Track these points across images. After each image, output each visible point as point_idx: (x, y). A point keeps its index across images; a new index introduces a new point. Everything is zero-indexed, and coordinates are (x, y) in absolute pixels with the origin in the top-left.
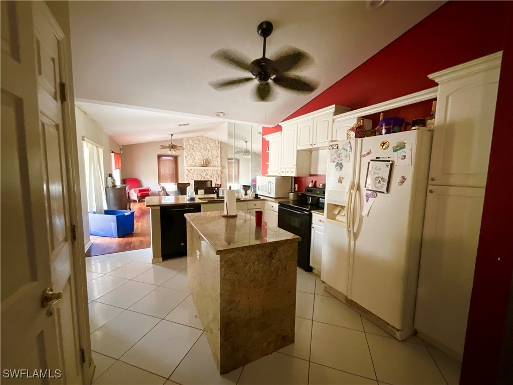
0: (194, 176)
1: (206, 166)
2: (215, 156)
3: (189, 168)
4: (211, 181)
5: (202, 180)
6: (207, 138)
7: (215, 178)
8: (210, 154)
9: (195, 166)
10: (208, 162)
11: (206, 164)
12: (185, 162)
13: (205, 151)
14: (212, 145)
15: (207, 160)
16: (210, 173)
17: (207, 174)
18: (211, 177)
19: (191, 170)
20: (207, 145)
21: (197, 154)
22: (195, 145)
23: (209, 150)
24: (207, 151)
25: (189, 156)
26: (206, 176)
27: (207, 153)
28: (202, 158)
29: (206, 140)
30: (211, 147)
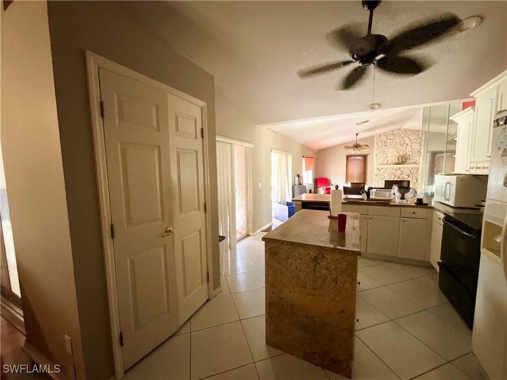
0: (385, 175)
1: (402, 163)
2: (417, 151)
3: (380, 167)
4: (409, 182)
5: (395, 179)
6: (405, 130)
7: (414, 178)
8: (409, 148)
9: (387, 164)
10: (406, 159)
11: (403, 160)
12: (375, 160)
13: (402, 146)
14: (413, 137)
15: (403, 157)
16: (407, 172)
17: (402, 173)
18: (409, 176)
19: (382, 169)
20: (406, 139)
21: (391, 150)
22: (388, 141)
23: (407, 145)
24: (405, 145)
25: (380, 154)
26: (401, 176)
27: (405, 148)
28: (397, 154)
29: (404, 133)
30: (411, 140)
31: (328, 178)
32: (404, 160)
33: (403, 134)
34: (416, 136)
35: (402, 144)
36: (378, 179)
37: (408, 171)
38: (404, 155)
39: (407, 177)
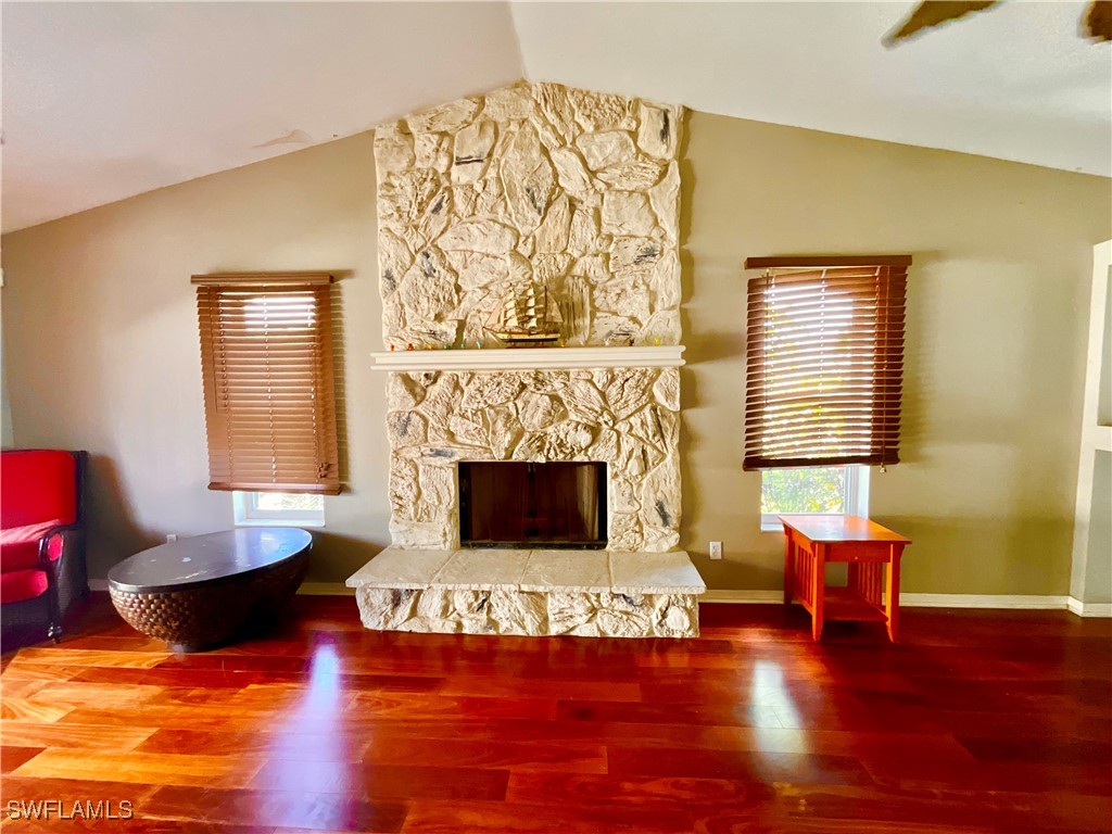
0: (455, 423)
1: (550, 335)
2: (632, 250)
3: (418, 366)
4: (600, 468)
5: (518, 457)
6: (556, 95)
7: (630, 444)
8: (584, 230)
9: (456, 345)
10: (571, 310)
12: (389, 313)
13: (544, 212)
14: (607, 151)
15: (549, 292)
16: (583, 400)
17: (557, 410)
18: (595, 431)
19: (433, 378)
20: (565, 160)
21: (480, 244)
22: (456, 173)
23: (572, 205)
24: (560, 208)
25: (415, 271)
26: (550, 430)
27: (560, 230)
28: (517, 273)
29: (551, 117)
30: (593, 174)
31: (93, 448)
32: (555, 313)
33: (546, 122)
34: (623, 145)
35: (541, 204)
36: (414, 454)
37: (587, 396)
38: (560, 283)
39: (584, 438)
